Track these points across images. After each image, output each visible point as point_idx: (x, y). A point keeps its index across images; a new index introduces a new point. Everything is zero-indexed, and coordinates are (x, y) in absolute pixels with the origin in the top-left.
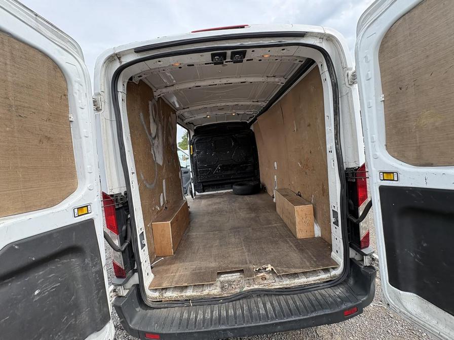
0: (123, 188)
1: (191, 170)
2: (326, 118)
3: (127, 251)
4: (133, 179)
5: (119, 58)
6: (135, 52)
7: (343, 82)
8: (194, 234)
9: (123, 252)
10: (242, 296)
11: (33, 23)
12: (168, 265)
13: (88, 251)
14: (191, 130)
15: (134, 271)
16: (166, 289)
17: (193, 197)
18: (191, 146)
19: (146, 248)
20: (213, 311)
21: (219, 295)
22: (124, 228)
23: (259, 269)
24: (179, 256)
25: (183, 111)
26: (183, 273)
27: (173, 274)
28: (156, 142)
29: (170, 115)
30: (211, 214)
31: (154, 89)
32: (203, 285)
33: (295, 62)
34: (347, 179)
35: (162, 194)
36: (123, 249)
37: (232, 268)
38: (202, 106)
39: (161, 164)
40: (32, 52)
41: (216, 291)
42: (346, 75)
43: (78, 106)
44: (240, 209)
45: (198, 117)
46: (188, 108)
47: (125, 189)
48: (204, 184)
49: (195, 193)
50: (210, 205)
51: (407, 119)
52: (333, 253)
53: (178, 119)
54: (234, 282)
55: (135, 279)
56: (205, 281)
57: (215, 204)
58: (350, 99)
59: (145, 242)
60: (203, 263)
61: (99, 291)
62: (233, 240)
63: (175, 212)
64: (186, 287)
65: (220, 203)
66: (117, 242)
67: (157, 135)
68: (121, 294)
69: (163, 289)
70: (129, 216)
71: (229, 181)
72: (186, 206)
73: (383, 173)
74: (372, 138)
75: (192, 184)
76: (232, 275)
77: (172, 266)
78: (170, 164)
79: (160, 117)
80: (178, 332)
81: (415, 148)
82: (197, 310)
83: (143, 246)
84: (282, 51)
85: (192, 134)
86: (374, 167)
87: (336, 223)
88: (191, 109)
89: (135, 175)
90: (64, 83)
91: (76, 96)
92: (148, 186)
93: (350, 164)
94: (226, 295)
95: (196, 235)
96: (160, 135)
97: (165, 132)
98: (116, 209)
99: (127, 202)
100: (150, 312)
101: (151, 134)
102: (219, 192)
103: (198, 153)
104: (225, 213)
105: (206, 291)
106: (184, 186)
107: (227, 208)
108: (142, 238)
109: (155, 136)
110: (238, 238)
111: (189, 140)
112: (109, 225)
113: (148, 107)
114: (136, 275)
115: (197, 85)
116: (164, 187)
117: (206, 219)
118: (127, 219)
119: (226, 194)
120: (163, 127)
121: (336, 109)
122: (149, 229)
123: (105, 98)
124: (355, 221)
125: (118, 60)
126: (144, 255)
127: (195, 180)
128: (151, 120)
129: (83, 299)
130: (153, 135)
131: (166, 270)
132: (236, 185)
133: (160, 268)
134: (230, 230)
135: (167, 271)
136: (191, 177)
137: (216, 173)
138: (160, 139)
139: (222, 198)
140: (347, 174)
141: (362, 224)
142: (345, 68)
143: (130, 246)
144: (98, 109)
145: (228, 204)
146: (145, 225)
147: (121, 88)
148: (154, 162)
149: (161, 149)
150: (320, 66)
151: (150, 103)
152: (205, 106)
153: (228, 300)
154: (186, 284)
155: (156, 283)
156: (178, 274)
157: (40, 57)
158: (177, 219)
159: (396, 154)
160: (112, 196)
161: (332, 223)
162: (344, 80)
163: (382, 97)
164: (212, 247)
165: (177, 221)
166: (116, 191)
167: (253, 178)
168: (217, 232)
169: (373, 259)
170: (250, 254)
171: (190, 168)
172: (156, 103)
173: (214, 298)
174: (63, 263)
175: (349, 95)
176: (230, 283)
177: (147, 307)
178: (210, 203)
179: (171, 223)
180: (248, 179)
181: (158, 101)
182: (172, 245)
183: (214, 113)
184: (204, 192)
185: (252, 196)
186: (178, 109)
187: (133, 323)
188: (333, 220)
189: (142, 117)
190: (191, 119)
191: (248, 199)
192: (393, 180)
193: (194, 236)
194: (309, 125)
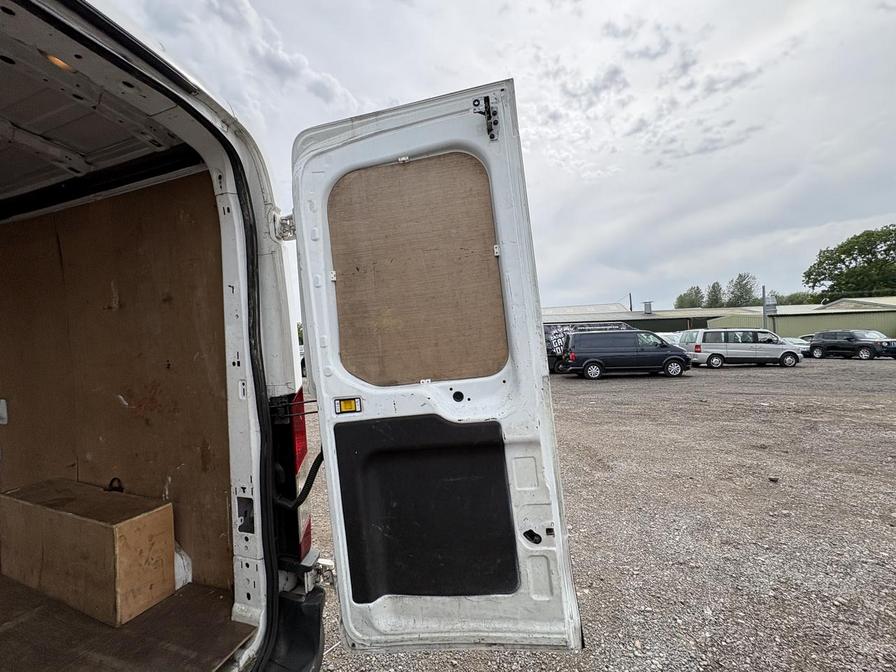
2: (226, 290)
7: (265, 229)
33: (139, 137)
34: (273, 419)
42: (271, 218)
51: (366, 315)
52: (238, 608)
58: (278, 264)
73: (340, 400)
74: (322, 340)
81: (377, 359)
84: (121, 85)
86: (327, 392)
87: (248, 527)
93: (278, 389)
121: (253, 275)
124: (290, 505)
140: (273, 411)
141: (302, 508)
142: (269, 204)
150: (215, 177)
159: (354, 369)
161: (236, 531)
162: (268, 226)
163: (332, 276)
169: (319, 572)
175: (277, 255)
188: (237, 521)
192: (355, 411)
194: (168, 300)
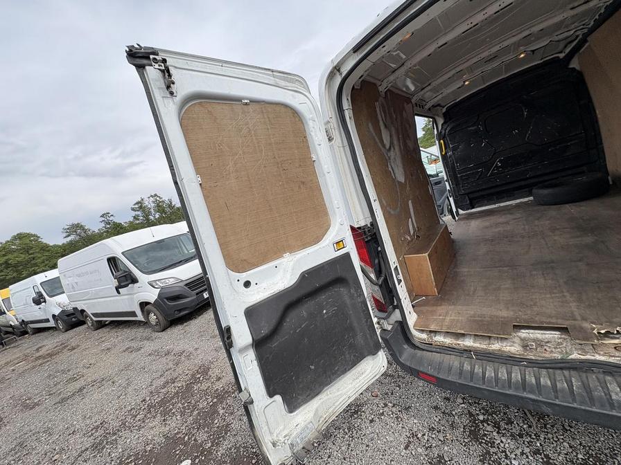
0: (367, 219)
1: (445, 178)
3: (383, 285)
4: (376, 206)
5: (339, 70)
6: (354, 52)
8: (466, 270)
9: (381, 286)
10: (567, 365)
11: (272, 80)
12: (433, 305)
13: (351, 282)
14: (438, 115)
15: (395, 308)
16: (435, 332)
17: (454, 218)
18: (442, 141)
19: (403, 283)
20: (511, 373)
21: (519, 355)
22: (377, 261)
23: (608, 332)
24: (446, 297)
25: (422, 92)
26: (456, 318)
27: (441, 317)
28: (392, 154)
29: (404, 108)
30: (491, 241)
31: (379, 83)
32: (490, 337)
35: (410, 220)
36: (380, 283)
37: (542, 323)
38: (454, 72)
39: (403, 181)
40: (278, 108)
41: (513, 348)
43: (316, 143)
44: (553, 230)
45: (449, 91)
46: (429, 84)
47: (369, 220)
48: (471, 196)
49: (457, 212)
50: (487, 227)
53: (415, 108)
54: (548, 342)
55: (396, 315)
56: (492, 332)
57: (497, 225)
59: (401, 277)
60: (485, 309)
61: (367, 320)
62: (541, 281)
63: (431, 241)
64: (463, 335)
65: (507, 223)
66: (373, 276)
67: (392, 143)
68: (386, 328)
69: (431, 332)
70: (379, 249)
71: (523, 183)
72: (447, 233)
75: (451, 199)
76: (542, 332)
77: (439, 308)
78: (414, 178)
79: (391, 117)
80: (459, 382)
82: (484, 366)
83: (400, 281)
85: (441, 121)
88: (434, 84)
89: (377, 202)
90: (302, 125)
91: (313, 134)
92: (392, 212)
94: (533, 358)
95: (469, 271)
96: (395, 142)
97: (400, 136)
98: (366, 242)
99: (375, 233)
100: (419, 353)
101: (384, 146)
102: (502, 204)
103: (454, 149)
104: (521, 239)
105: (496, 346)
106: (439, 203)
107: (524, 229)
108: (397, 274)
109: (390, 147)
110: (552, 279)
111: (436, 132)
112: (362, 259)
113: (376, 111)
114: (397, 311)
115: (440, 44)
116: (412, 210)
117: (483, 249)
118: (378, 252)
119: (518, 206)
120: (397, 130)
122: (403, 263)
123: (334, 123)
125: (338, 73)
126: (402, 291)
127: (454, 193)
128: (382, 127)
129: (355, 324)
130: (388, 147)
131: (432, 311)
132: (543, 188)
133: (424, 309)
134: (532, 265)
135: (433, 313)
136: (448, 188)
137: (492, 175)
138: (397, 148)
139: (511, 214)
143: (385, 280)
144: (330, 139)
145: (525, 222)
146: (398, 259)
147: (346, 105)
148: (394, 180)
149: (399, 161)
151: (377, 104)
152: (458, 69)
153: (537, 365)
154: (463, 332)
155: (422, 323)
156: (448, 318)
157: (283, 109)
158: (435, 250)
160: (359, 228)
164: (499, 289)
165: (436, 253)
166: (362, 224)
167: (585, 168)
168: (505, 268)
170: (582, 305)
171: (443, 175)
172: (383, 100)
173: (511, 357)
174: (335, 291)
176: (540, 343)
177: (414, 347)
178: (487, 224)
179: (429, 255)
180: (570, 172)
181: (386, 97)
182: (434, 283)
183: (478, 72)
184: (473, 208)
185: (582, 203)
186: (413, 94)
187: (403, 358)
189: (371, 129)
190: (436, 100)
191: (572, 210)
193: (466, 274)
